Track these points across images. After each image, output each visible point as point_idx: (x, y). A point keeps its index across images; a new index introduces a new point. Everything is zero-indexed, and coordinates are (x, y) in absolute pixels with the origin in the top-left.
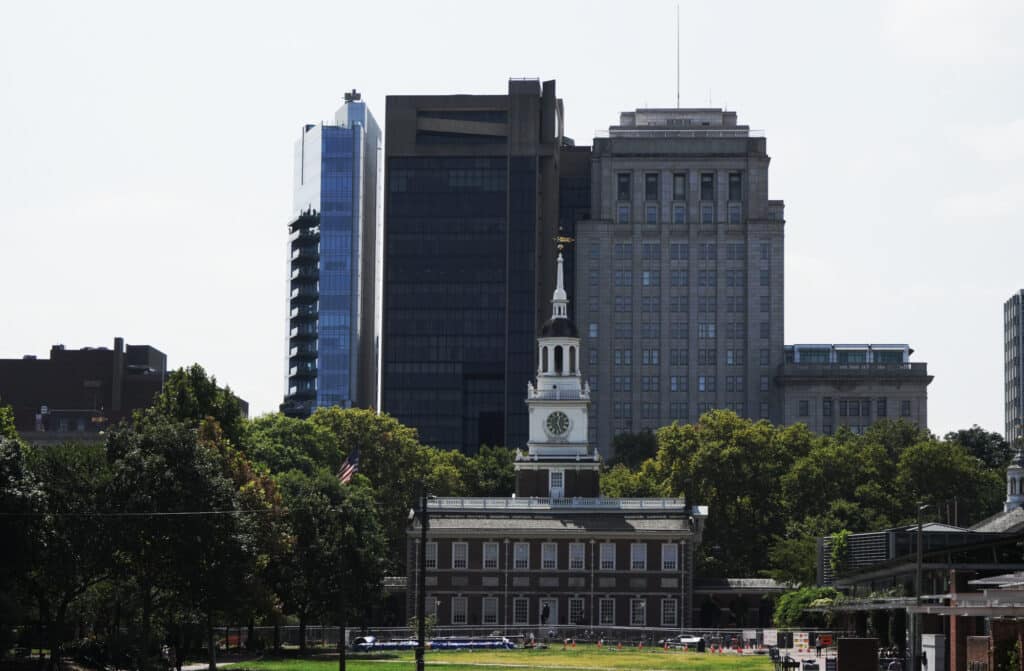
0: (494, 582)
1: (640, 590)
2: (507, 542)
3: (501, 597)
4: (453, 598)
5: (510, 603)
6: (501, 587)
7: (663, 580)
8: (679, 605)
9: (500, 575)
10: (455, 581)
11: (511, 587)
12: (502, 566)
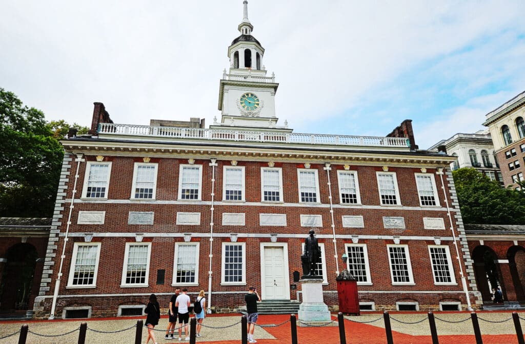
0: (194, 219)
1: (398, 233)
2: (213, 164)
3: (204, 242)
4: (128, 245)
5: (218, 252)
6: (203, 227)
7: (425, 220)
8: (453, 254)
9: (205, 210)
10: (134, 218)
11: (219, 228)
12: (206, 197)
